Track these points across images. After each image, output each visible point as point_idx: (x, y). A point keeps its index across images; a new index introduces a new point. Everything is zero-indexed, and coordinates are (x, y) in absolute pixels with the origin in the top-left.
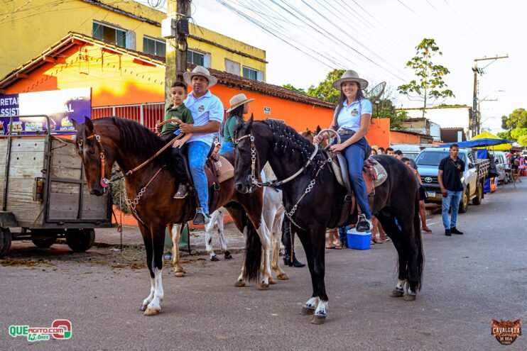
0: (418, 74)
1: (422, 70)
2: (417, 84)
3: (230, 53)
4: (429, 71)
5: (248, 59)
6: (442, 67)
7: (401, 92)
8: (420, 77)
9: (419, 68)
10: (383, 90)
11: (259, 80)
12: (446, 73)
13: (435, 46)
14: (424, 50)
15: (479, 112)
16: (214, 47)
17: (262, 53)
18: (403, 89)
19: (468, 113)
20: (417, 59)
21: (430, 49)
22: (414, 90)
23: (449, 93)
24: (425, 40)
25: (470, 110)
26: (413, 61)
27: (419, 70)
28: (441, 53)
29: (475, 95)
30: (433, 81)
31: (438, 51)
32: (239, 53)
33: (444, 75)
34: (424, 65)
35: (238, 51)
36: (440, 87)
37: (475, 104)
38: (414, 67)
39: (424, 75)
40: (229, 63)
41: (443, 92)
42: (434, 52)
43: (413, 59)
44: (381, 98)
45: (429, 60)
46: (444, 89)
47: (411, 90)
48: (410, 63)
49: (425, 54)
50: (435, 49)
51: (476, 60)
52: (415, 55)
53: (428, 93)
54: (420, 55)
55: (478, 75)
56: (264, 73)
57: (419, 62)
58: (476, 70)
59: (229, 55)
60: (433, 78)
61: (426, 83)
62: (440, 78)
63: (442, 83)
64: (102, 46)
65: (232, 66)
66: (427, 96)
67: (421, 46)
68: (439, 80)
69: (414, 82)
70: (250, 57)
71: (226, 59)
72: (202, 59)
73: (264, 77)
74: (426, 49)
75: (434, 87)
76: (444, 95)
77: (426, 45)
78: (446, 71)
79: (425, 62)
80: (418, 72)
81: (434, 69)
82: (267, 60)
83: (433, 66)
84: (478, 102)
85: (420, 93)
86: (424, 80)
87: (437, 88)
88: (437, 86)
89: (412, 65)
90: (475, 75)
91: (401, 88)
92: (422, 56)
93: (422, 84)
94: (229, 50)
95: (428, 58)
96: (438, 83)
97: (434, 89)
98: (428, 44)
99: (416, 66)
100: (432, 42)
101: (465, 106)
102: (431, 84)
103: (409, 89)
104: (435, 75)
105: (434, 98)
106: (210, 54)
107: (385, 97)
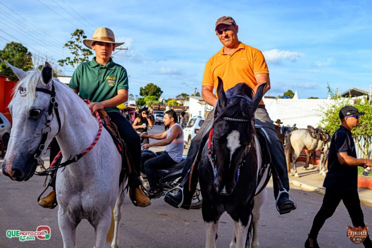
0: (73, 53)
1: (76, 50)
2: (71, 60)
4: (80, 52)
7: (60, 64)
8: (74, 55)
9: (73, 49)
13: (85, 35)
14: (77, 37)
18: (62, 62)
20: (72, 43)
21: (81, 37)
22: (69, 64)
24: (78, 30)
26: (69, 44)
27: (73, 51)
30: (82, 59)
34: (76, 47)
38: (70, 48)
39: (77, 54)
43: (69, 42)
45: (80, 45)
47: (67, 64)
48: (66, 45)
49: (77, 40)
52: (70, 40)
54: (73, 40)
57: (73, 45)
60: (83, 57)
61: (77, 60)
62: (88, 58)
67: (75, 34)
68: (86, 59)
69: (69, 58)
74: (79, 36)
77: (78, 34)
79: (77, 45)
81: (83, 51)
83: (82, 48)
85: (73, 66)
86: (76, 58)
89: (68, 46)
91: (59, 61)
93: (75, 60)
95: (80, 43)
98: (80, 33)
100: (82, 32)
103: (65, 63)
104: (85, 55)
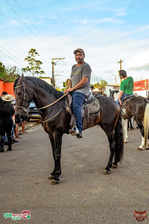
0: (30, 64)
1: (31, 62)
2: (30, 68)
4: (34, 63)
6: (39, 61)
7: (23, 71)
10: (15, 70)
12: (41, 64)
14: (32, 54)
15: (55, 80)
18: (24, 69)
19: (50, 80)
20: (29, 57)
21: (34, 54)
22: (28, 70)
23: (43, 72)
24: (32, 50)
25: (51, 79)
26: (27, 58)
28: (38, 55)
29: (53, 73)
30: (36, 67)
31: (38, 54)
33: (41, 65)
34: (32, 60)
36: (39, 69)
37: (53, 77)
38: (28, 61)
39: (32, 64)
41: (40, 72)
42: (36, 55)
43: (27, 57)
44: (15, 73)
45: (34, 58)
46: (41, 70)
47: (27, 71)
48: (26, 59)
49: (32, 55)
50: (36, 53)
51: (53, 59)
52: (28, 56)
53: (34, 72)
54: (30, 56)
55: (54, 65)
57: (30, 59)
58: (53, 63)
60: (36, 66)
62: (39, 66)
63: (40, 68)
66: (34, 73)
67: (30, 52)
68: (38, 67)
69: (28, 67)
75: (37, 69)
76: (41, 73)
77: (32, 52)
78: (41, 63)
79: (32, 59)
80: (29, 63)
81: (36, 62)
83: (36, 60)
84: (54, 76)
85: (31, 72)
86: (32, 66)
87: (38, 70)
88: (38, 69)
89: (27, 60)
90: (53, 65)
91: (23, 69)
92: (31, 56)
93: (32, 68)
96: (38, 68)
97: (37, 70)
98: (33, 51)
99: (29, 60)
100: (35, 50)
101: (49, 78)
102: (35, 68)
103: (26, 70)
104: (37, 64)
105: (37, 74)
107: (16, 73)
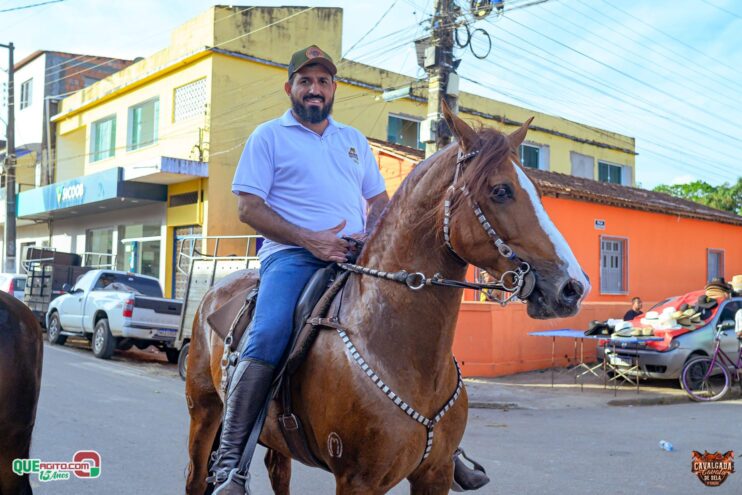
3: (579, 144)
5: (606, 150)
11: (624, 183)
16: (554, 137)
17: (630, 141)
32: (593, 143)
35: (591, 139)
40: (577, 159)
56: (631, 170)
59: (578, 147)
64: (379, 149)
65: (582, 163)
70: (609, 147)
71: (572, 153)
72: (537, 155)
73: (632, 176)
82: (636, 151)
94: (576, 140)
106: (548, 146)
